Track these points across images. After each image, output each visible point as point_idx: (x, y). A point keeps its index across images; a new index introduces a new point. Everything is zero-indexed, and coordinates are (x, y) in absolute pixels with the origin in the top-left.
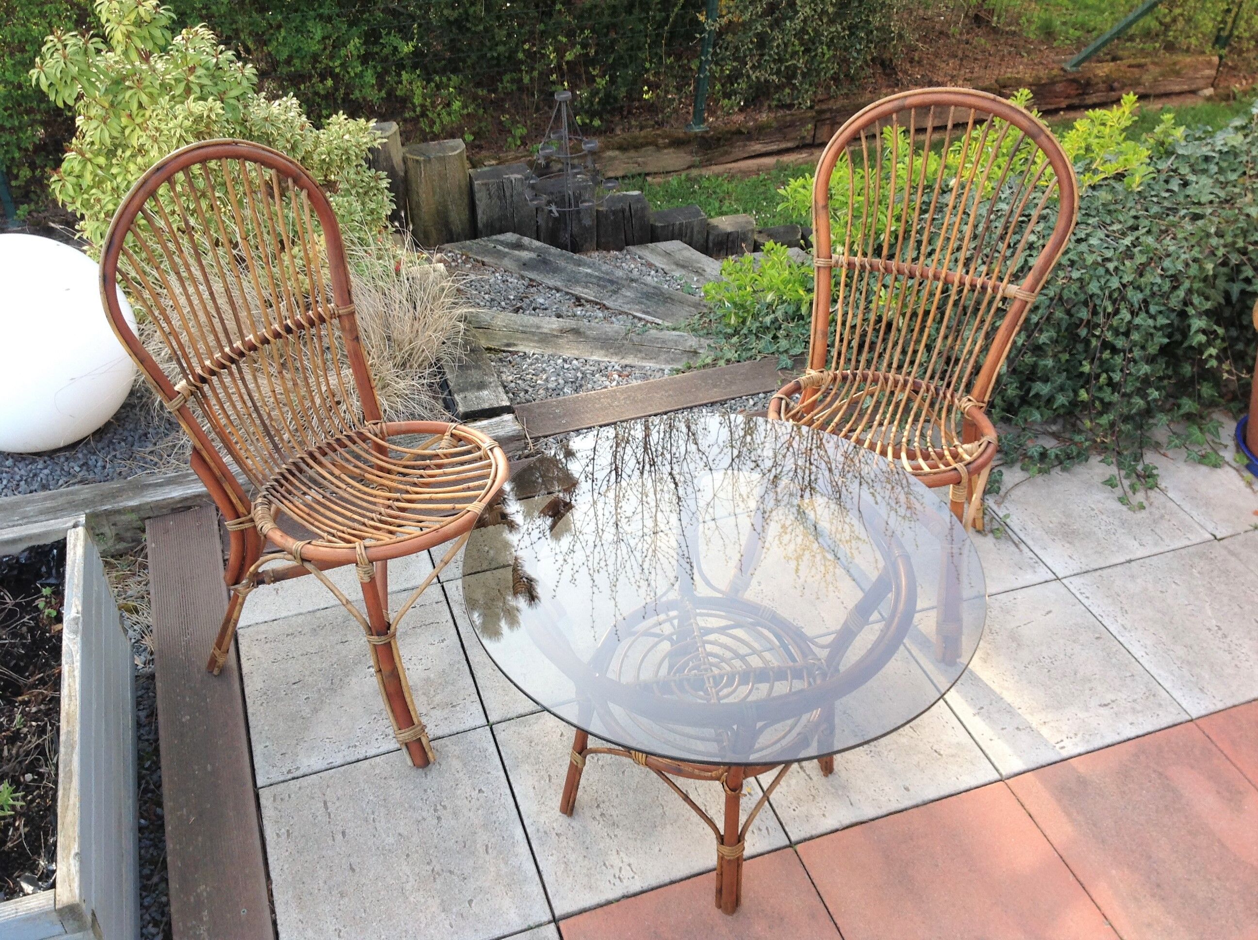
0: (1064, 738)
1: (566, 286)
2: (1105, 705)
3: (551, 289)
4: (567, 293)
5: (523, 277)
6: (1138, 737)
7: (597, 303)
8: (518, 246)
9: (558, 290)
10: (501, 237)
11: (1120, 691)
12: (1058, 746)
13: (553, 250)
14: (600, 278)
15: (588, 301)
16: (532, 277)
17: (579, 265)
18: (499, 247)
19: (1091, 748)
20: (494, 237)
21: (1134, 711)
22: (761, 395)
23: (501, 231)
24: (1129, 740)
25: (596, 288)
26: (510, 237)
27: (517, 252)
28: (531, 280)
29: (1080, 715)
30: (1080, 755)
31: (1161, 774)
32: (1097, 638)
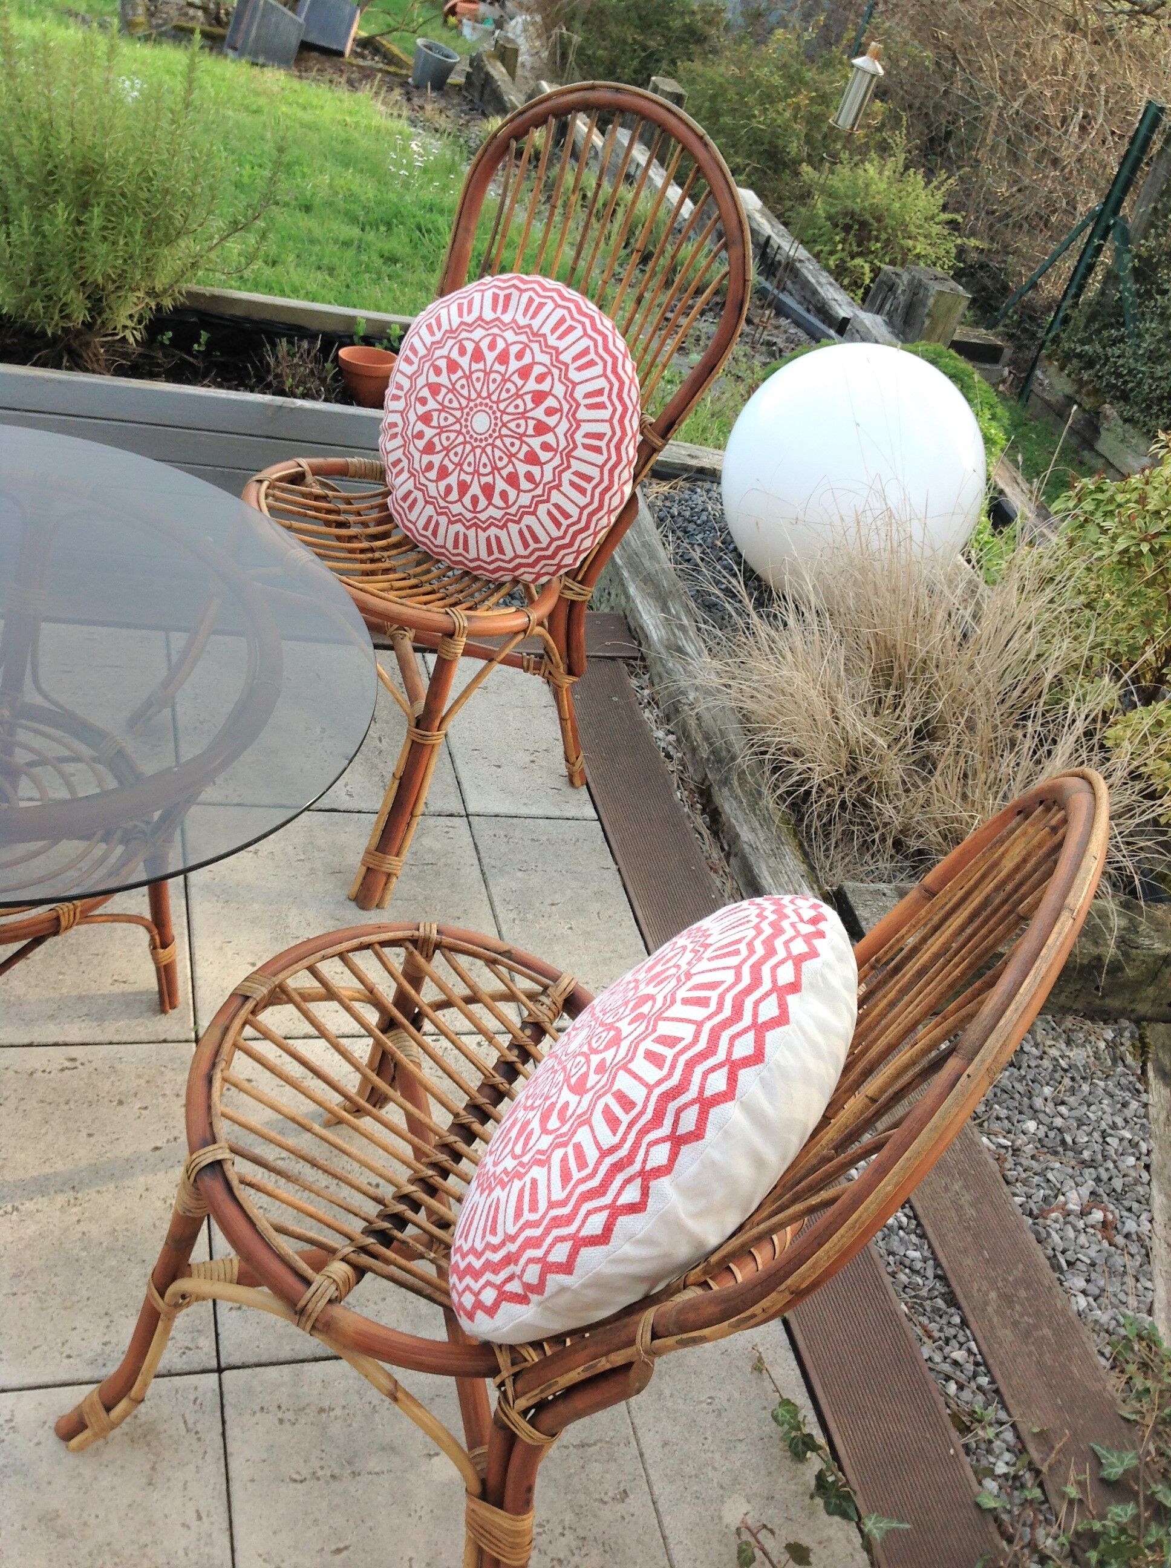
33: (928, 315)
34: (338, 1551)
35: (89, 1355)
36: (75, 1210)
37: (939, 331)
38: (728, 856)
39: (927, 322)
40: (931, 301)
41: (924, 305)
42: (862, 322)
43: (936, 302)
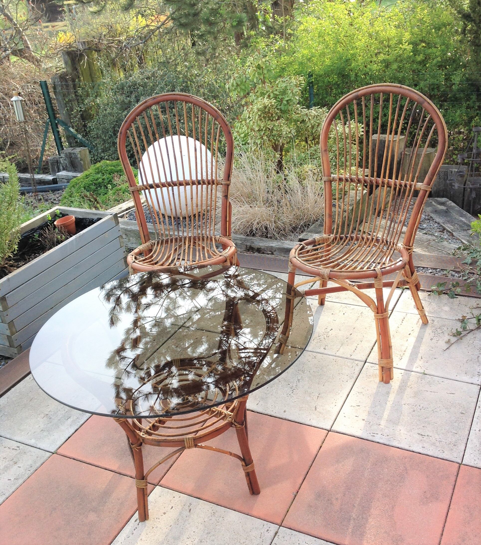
0: (380, 434)
1: (443, 223)
2: (421, 435)
3: (436, 222)
4: (441, 226)
5: (429, 215)
6: (420, 453)
7: (450, 232)
8: (443, 204)
9: (438, 224)
10: (439, 199)
11: (439, 435)
12: (372, 434)
13: (457, 208)
14: (465, 223)
15: (447, 231)
16: (432, 216)
17: (461, 216)
18: (433, 203)
19: (387, 443)
20: (436, 198)
21: (434, 444)
22: (438, 270)
23: (443, 197)
24: (413, 452)
25: (458, 227)
26: (444, 199)
27: (439, 206)
28: (431, 217)
29: (402, 431)
30: (378, 443)
31: (406, 469)
32: (462, 413)
33: (81, 160)
34: (422, 358)
35: (349, 379)
36: (305, 371)
37: (86, 162)
38: (272, 254)
39: (82, 162)
40: (79, 156)
41: (77, 158)
42: (62, 175)
43: (81, 155)
